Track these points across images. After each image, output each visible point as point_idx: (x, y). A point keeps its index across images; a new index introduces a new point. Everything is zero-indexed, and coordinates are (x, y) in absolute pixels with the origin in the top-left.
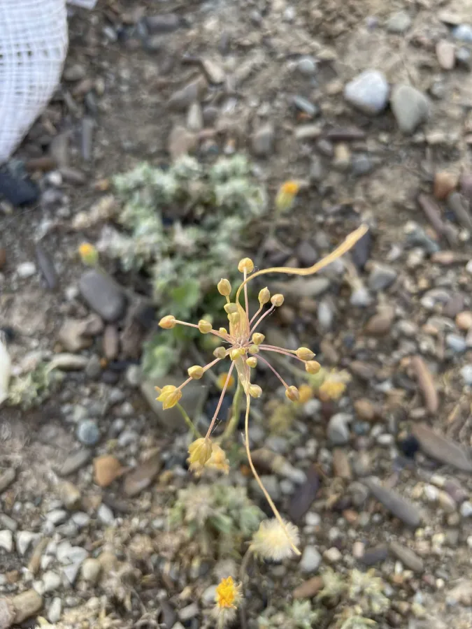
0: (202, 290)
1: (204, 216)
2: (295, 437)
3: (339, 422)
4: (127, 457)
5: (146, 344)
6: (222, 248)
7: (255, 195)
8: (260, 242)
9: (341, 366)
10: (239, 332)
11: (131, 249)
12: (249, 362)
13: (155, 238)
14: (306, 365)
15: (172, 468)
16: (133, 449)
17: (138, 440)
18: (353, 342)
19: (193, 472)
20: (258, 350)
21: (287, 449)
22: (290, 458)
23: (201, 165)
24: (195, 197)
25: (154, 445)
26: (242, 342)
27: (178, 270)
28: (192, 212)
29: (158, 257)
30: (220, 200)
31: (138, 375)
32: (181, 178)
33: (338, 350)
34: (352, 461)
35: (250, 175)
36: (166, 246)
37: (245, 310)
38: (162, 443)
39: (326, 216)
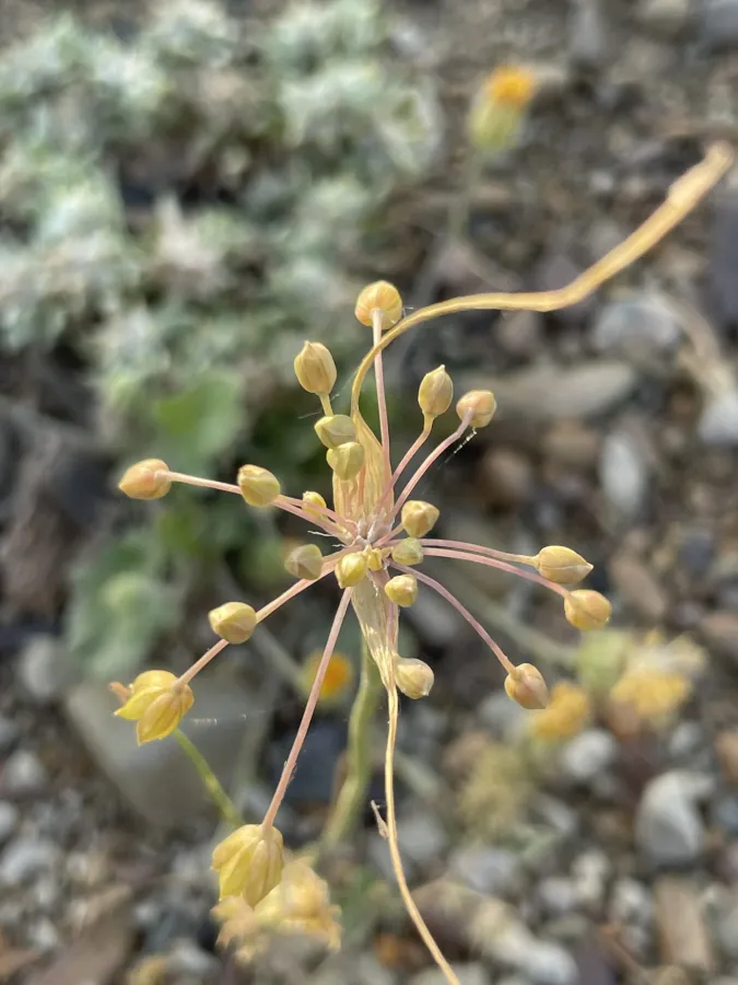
0: (248, 404)
1: (247, 177)
2: (539, 843)
3: (670, 796)
4: (31, 917)
5: (79, 572)
6: (305, 274)
7: (404, 111)
8: (423, 257)
9: (673, 628)
10: (361, 502)
11: (26, 280)
12: (394, 592)
13: (98, 246)
14: (567, 604)
15: (167, 949)
16: (44, 893)
17: (61, 866)
18: (711, 554)
19: (234, 946)
20: (420, 555)
21: (517, 885)
22: (526, 910)
23: (235, 25)
24: (219, 121)
25: (111, 880)
26: (370, 534)
27: (172, 343)
28: (211, 166)
29: (111, 304)
30: (297, 128)
31: (54, 667)
32: (173, 63)
33: (666, 581)
34: (713, 915)
35: (386, 50)
36: (134, 269)
37: (380, 440)
38: (135, 873)
39: (622, 174)
